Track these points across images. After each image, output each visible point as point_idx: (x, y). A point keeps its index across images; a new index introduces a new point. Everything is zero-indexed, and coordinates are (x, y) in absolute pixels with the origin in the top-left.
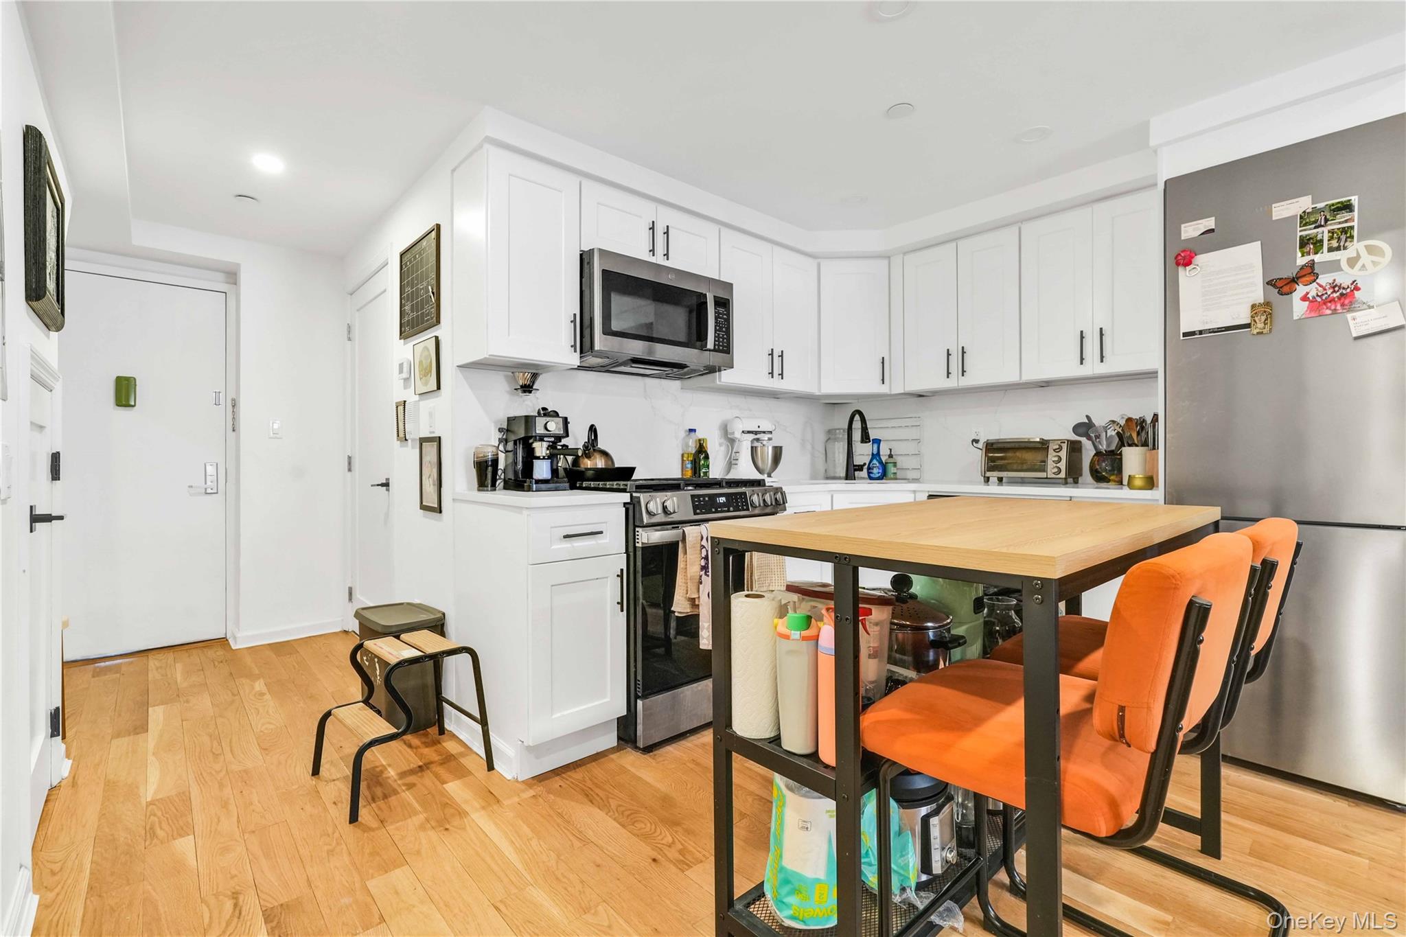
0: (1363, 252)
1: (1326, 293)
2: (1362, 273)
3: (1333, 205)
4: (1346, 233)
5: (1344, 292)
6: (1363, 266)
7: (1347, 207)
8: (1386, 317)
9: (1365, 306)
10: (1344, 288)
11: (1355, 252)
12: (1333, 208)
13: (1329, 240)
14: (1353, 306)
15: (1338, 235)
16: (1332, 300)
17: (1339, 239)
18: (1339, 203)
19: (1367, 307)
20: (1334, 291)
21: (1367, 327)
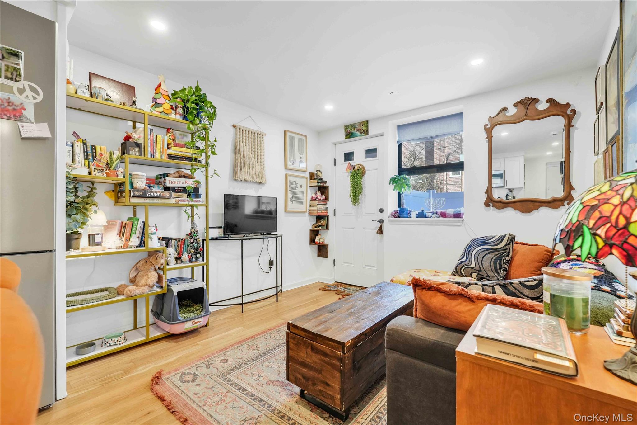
0: (27, 88)
1: (4, 105)
2: (26, 100)
3: (8, 49)
4: (17, 71)
5: (16, 108)
6: (27, 96)
7: (16, 55)
8: (41, 130)
9: (28, 121)
10: (15, 106)
11: (23, 86)
12: (7, 51)
13: (5, 71)
14: (22, 118)
15: (11, 70)
16: (7, 111)
17: (12, 74)
18: (12, 50)
19: (29, 122)
20: (9, 105)
21: (30, 134)
